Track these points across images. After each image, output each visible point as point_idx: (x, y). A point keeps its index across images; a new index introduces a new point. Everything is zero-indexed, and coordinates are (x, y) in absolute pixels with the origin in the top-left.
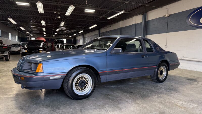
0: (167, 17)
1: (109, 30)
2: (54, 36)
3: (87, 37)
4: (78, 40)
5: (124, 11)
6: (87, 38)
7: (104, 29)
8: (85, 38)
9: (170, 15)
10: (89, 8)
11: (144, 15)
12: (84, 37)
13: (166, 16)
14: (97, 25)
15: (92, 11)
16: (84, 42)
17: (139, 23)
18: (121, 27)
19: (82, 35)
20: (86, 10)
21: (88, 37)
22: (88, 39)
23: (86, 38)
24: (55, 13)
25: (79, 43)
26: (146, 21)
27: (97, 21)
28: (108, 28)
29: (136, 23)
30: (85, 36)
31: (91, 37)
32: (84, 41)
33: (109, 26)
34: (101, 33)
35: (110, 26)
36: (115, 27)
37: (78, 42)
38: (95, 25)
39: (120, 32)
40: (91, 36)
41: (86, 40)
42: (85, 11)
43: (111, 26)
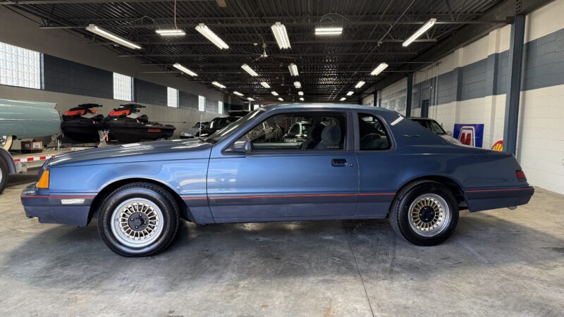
1: (434, 76)
2: (302, 99)
3: (384, 99)
5: (435, 19)
6: (384, 102)
10: (327, 24)
12: (378, 98)
14: (386, 63)
15: (337, 31)
18: (461, 65)
19: (372, 93)
20: (317, 30)
23: (382, 103)
24: (256, 44)
26: (525, 42)
28: (431, 70)
29: (500, 51)
30: (380, 96)
31: (392, 99)
33: (433, 64)
34: (415, 86)
35: (435, 63)
38: (381, 65)
39: (457, 82)
40: (393, 96)
42: (317, 33)
43: (437, 65)
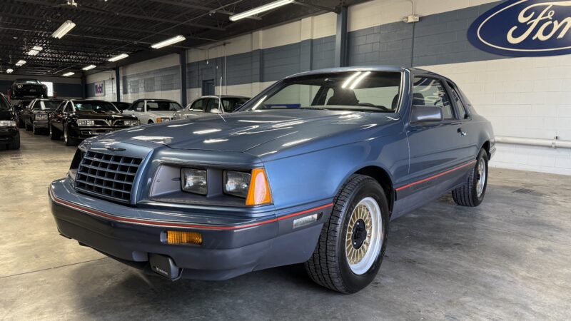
0: (412, 23)
1: (219, 56)
2: (10, 71)
3: (133, 76)
4: (99, 85)
6: (132, 80)
7: (200, 51)
8: (125, 78)
9: (421, 18)
11: (341, 14)
12: (121, 76)
13: (411, 20)
14: (184, 36)
16: (121, 91)
17: (322, 38)
18: (261, 47)
19: (114, 69)
21: (138, 75)
22: (137, 81)
23: (129, 81)
25: (102, 94)
26: (348, 31)
27: (192, 25)
28: (213, 49)
29: (314, 38)
30: (124, 73)
31: (148, 77)
32: (121, 88)
34: (189, 64)
35: (222, 42)
36: (240, 45)
37: (97, 92)
38: (178, 37)
39: (258, 63)
40: (148, 73)
41: (129, 87)
43: (224, 44)
